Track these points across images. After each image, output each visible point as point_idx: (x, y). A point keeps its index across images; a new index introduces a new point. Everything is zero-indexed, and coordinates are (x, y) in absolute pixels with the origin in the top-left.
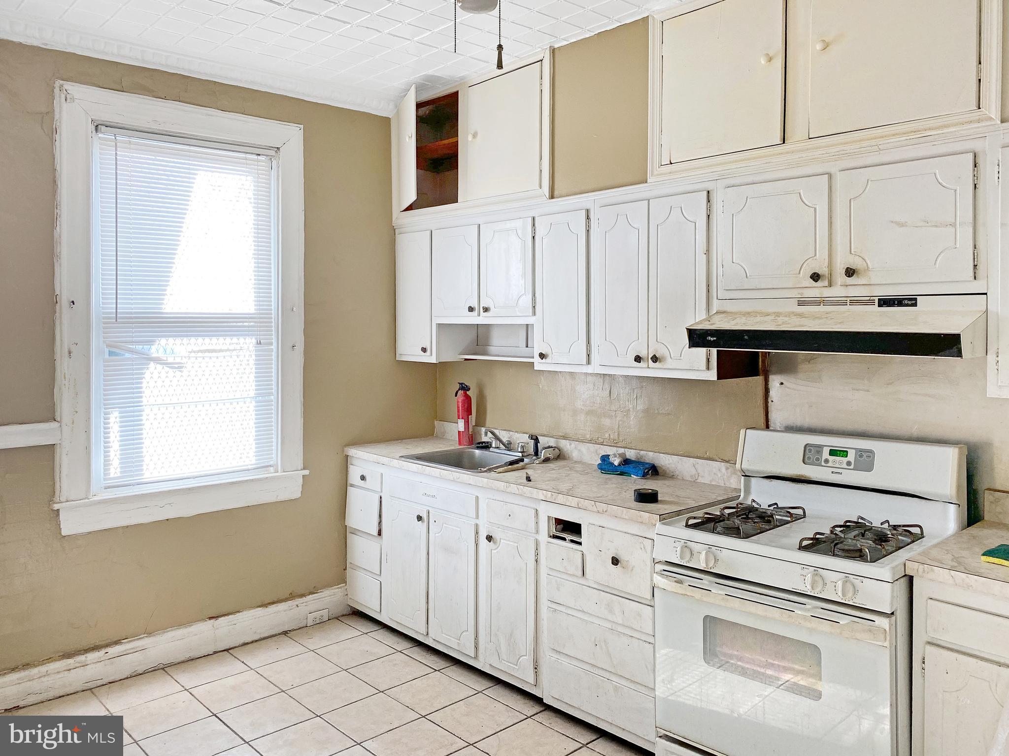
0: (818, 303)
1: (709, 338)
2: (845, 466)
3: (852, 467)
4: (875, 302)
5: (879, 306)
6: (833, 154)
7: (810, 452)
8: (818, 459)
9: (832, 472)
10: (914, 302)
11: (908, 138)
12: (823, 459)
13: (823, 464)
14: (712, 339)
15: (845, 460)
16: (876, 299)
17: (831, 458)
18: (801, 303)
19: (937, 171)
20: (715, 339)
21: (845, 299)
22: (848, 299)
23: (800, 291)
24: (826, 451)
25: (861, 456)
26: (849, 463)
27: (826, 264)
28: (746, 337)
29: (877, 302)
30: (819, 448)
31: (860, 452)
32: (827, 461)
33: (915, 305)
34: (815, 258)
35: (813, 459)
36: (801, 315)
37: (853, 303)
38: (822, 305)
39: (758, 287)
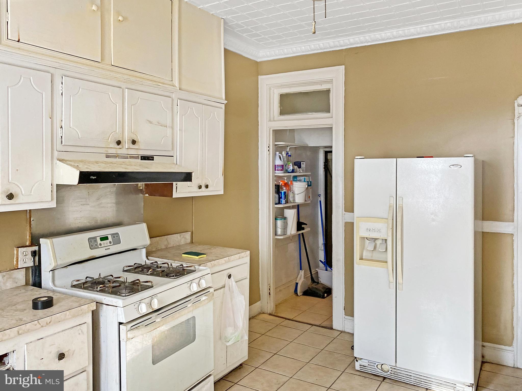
0: (116, 157)
1: (92, 177)
2: (109, 244)
3: (112, 244)
4: (139, 158)
5: (141, 159)
6: (125, 79)
7: (91, 242)
8: (96, 245)
9: (106, 249)
10: (153, 158)
11: (153, 83)
12: (99, 244)
13: (99, 247)
14: (94, 178)
15: (108, 241)
16: (140, 156)
17: (102, 242)
18: (107, 156)
19: (162, 102)
20: (95, 177)
21: (127, 155)
22: (129, 156)
23: (106, 149)
24: (98, 239)
25: (114, 237)
26: (110, 242)
27: (121, 136)
28: (114, 176)
29: (140, 157)
30: (95, 238)
31: (113, 235)
32: (100, 244)
33: (153, 160)
34: (116, 132)
35: (94, 245)
36: (106, 163)
37: (131, 157)
38: (117, 158)
39: (86, 145)
